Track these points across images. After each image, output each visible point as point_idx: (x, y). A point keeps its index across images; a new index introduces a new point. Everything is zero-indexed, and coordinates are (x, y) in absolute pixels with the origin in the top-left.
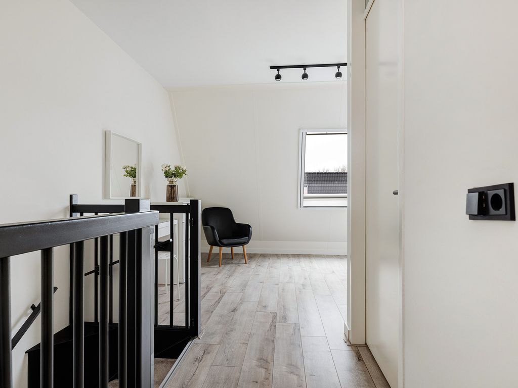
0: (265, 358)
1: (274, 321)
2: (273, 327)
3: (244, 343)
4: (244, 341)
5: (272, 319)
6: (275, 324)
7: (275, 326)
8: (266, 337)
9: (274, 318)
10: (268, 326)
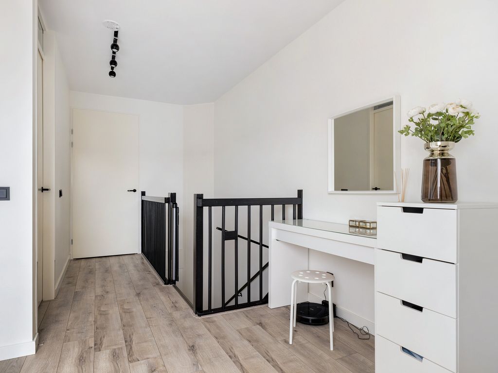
0: (127, 314)
1: (129, 347)
2: (128, 339)
3: (150, 318)
4: (152, 319)
5: (133, 349)
6: (127, 344)
7: (126, 342)
8: (132, 328)
9: (130, 354)
10: (134, 338)
